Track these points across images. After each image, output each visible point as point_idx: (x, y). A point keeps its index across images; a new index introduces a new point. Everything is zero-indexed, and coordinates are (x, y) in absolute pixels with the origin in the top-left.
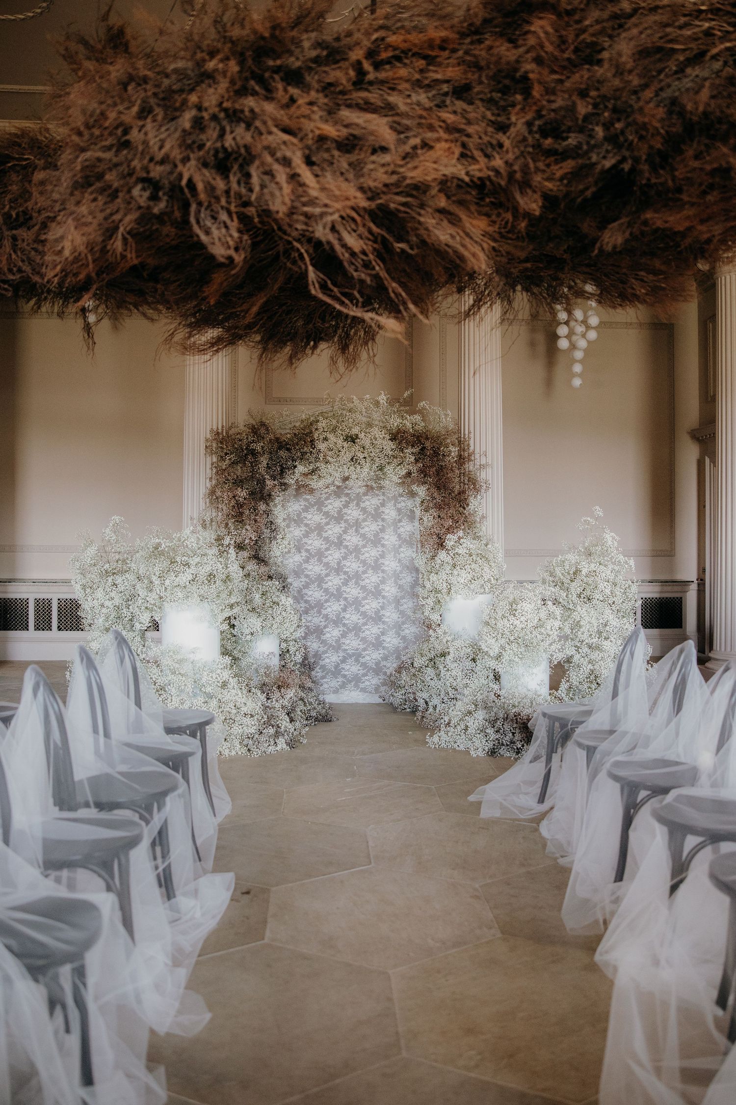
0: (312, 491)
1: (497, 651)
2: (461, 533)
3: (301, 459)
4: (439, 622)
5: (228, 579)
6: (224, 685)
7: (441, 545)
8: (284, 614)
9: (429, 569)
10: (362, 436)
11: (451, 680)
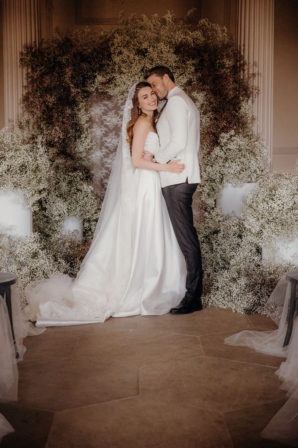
0: (110, 98)
1: (258, 229)
2: (232, 132)
3: (100, 70)
4: (213, 206)
5: (37, 169)
6: (35, 255)
7: (216, 142)
8: (86, 199)
9: (205, 162)
10: (150, 50)
11: (221, 252)
